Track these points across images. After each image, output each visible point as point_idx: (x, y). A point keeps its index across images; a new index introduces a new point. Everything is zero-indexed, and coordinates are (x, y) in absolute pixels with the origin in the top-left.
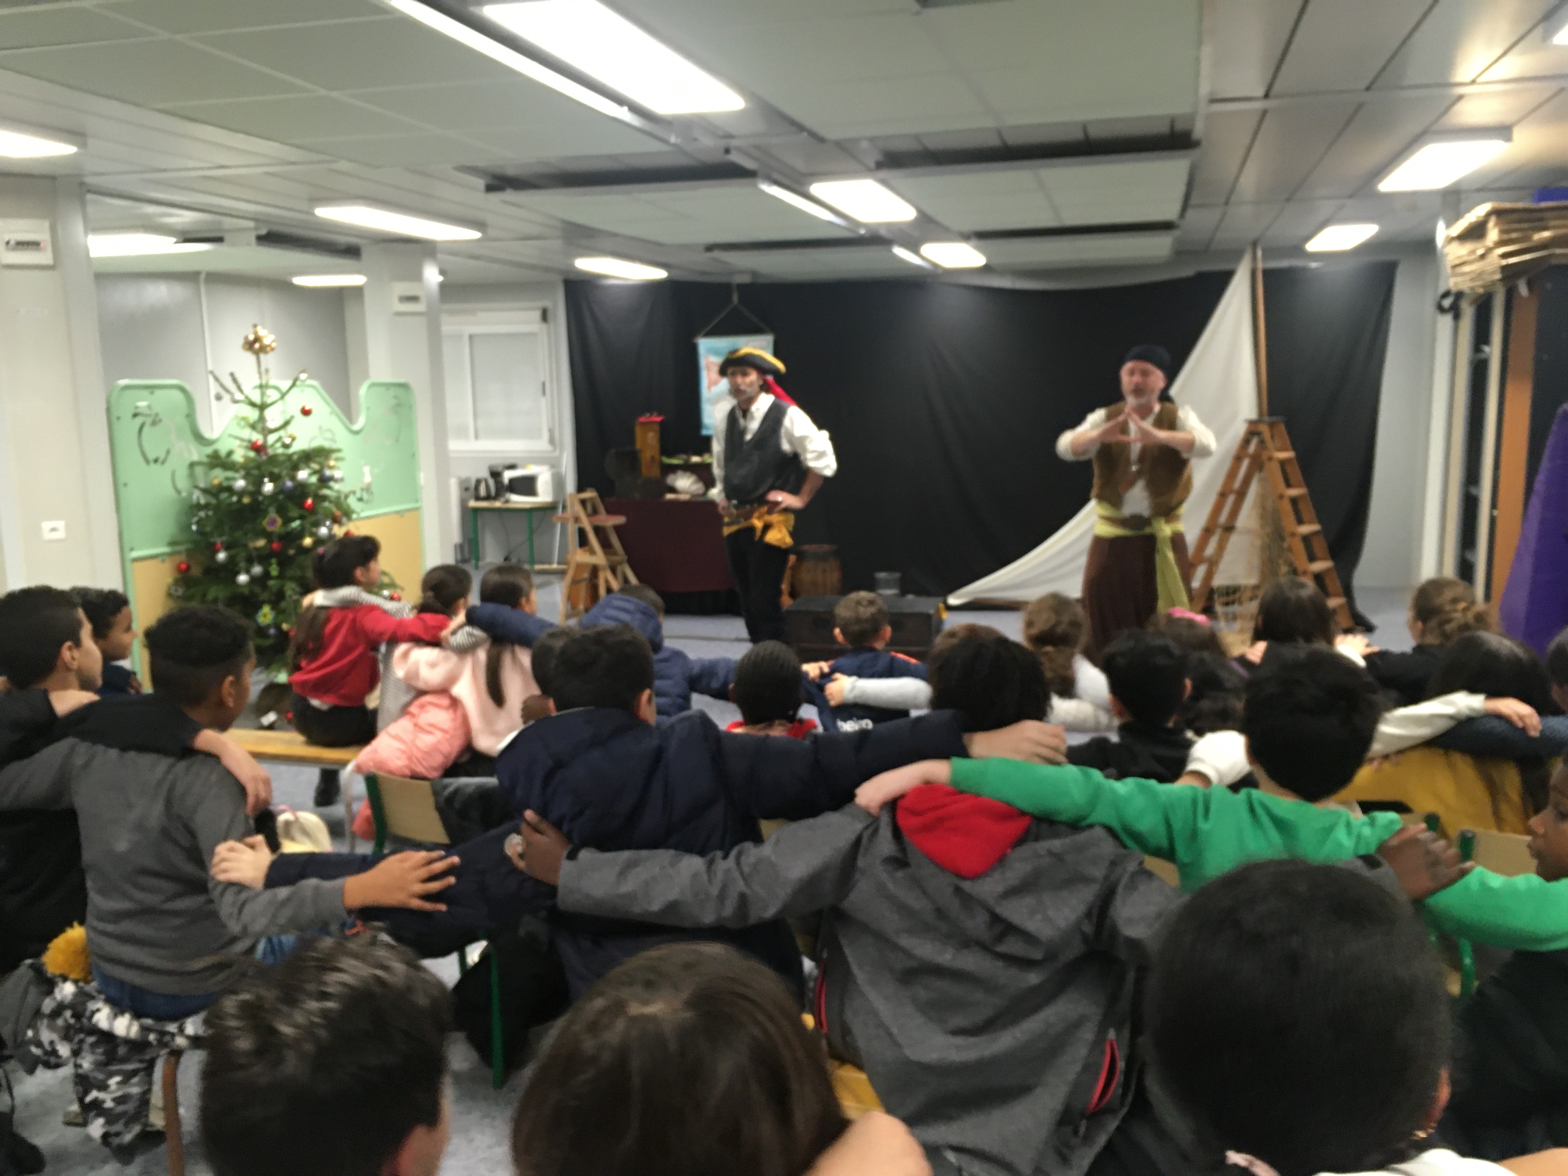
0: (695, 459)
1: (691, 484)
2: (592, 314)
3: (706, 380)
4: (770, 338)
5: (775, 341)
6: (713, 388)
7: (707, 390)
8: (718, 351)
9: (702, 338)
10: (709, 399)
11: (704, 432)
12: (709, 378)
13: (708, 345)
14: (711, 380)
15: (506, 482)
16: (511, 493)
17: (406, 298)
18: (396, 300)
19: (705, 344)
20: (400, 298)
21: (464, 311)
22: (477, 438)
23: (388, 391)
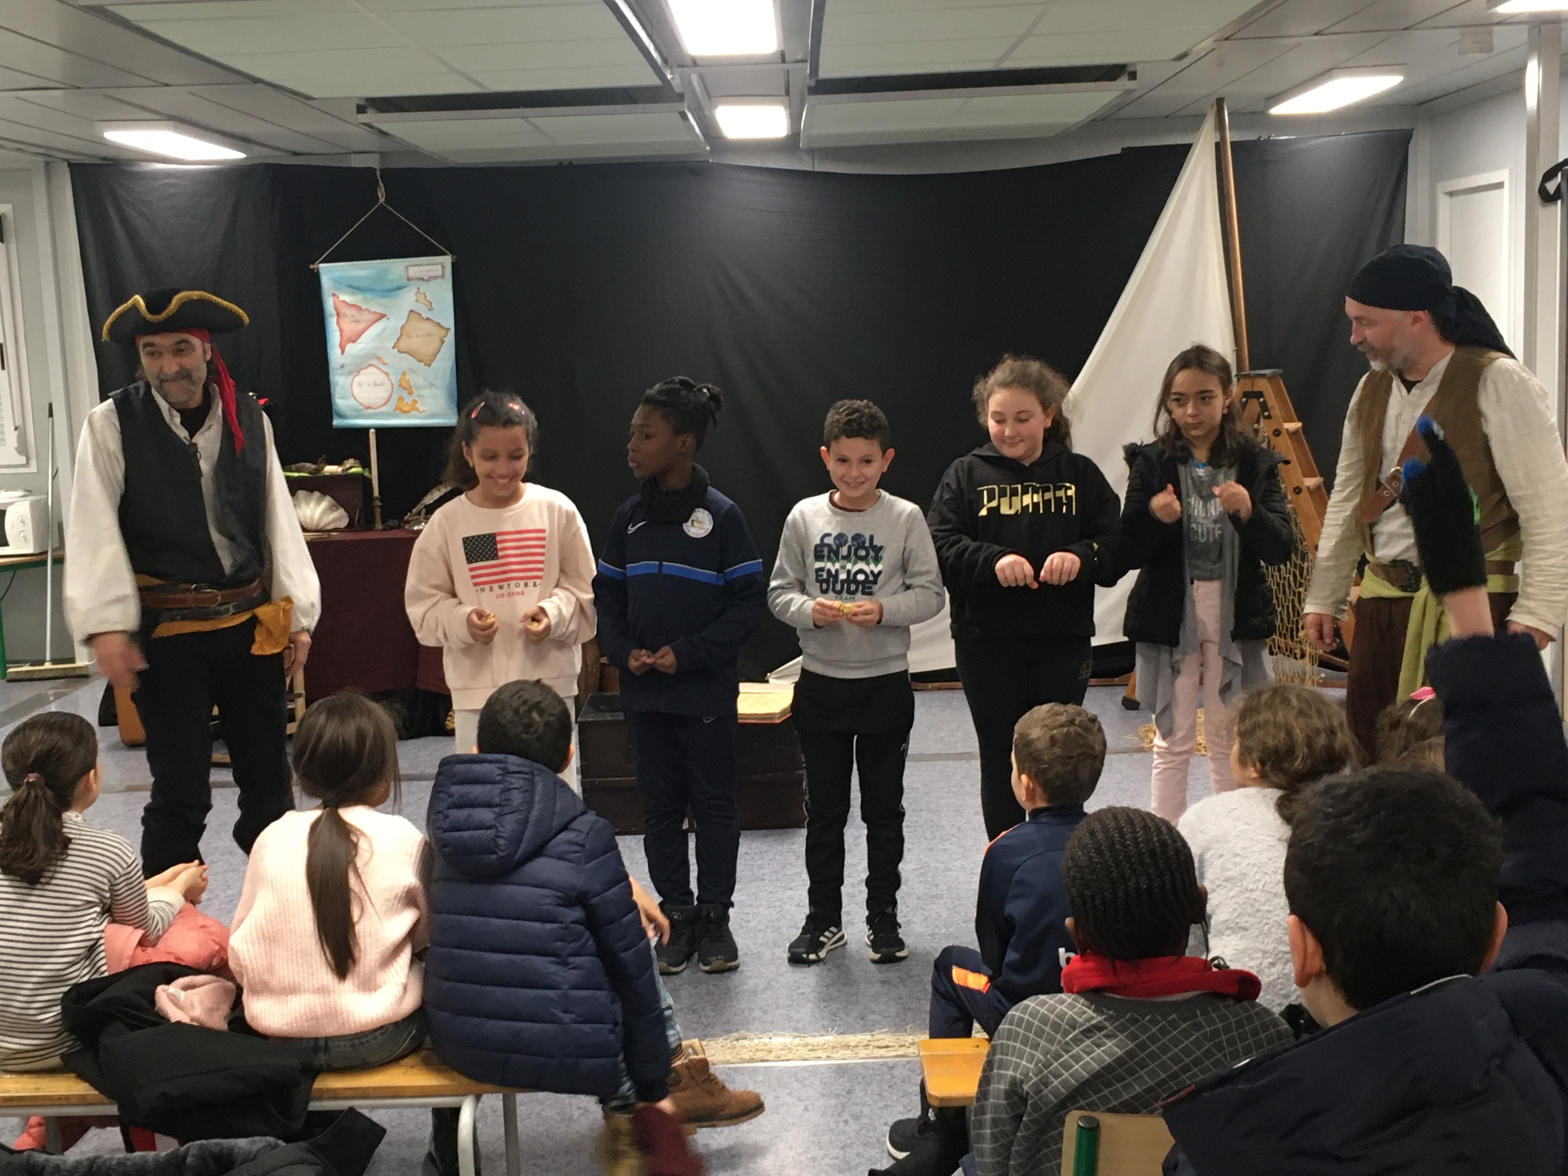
0: (330, 469)
1: (324, 513)
2: (125, 221)
3: (338, 333)
4: (447, 260)
5: (453, 264)
6: (349, 347)
7: (339, 351)
8: (355, 284)
9: (324, 261)
10: (342, 366)
11: (337, 422)
12: (341, 330)
13: (337, 274)
14: (347, 334)
19: (330, 273)
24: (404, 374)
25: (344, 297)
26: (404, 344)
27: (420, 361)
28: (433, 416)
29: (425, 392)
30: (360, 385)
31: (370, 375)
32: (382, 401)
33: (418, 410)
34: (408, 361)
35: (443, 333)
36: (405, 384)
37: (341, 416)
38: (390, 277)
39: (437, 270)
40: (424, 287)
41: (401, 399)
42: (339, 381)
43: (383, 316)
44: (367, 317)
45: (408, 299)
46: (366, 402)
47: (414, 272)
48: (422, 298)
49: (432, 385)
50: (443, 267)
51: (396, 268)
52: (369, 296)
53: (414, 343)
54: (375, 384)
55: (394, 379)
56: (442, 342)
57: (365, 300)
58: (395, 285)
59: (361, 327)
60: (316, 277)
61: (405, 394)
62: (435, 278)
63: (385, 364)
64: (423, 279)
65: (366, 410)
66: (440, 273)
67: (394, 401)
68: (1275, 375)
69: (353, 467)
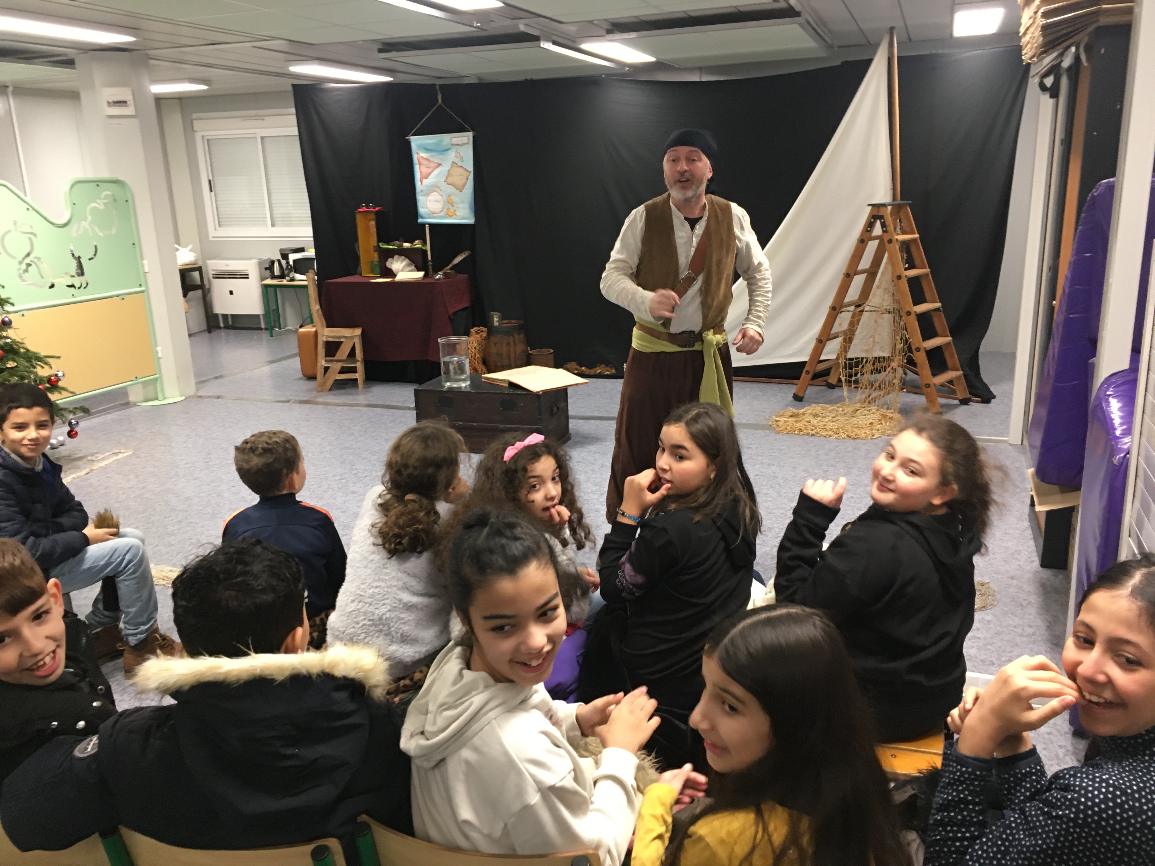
1: (404, 267)
2: (319, 115)
3: (419, 174)
4: (470, 134)
5: (474, 137)
6: (425, 181)
7: (420, 183)
8: (429, 147)
9: (413, 135)
10: (422, 191)
11: (420, 220)
12: (421, 172)
13: (419, 142)
14: (423, 174)
15: (291, 263)
16: (295, 272)
17: (115, 102)
18: (106, 104)
19: (416, 141)
20: (109, 102)
21: (255, 116)
22: (273, 225)
23: (98, 188)
25: (423, 155)
26: (450, 180)
27: (457, 189)
28: (463, 218)
29: (460, 205)
30: (430, 201)
31: (434, 196)
32: (439, 210)
33: (456, 215)
34: (452, 189)
35: (467, 174)
36: (450, 202)
37: (422, 217)
38: (444, 144)
40: (460, 149)
41: (449, 209)
42: (420, 199)
43: (440, 165)
44: (433, 165)
45: (452, 155)
46: (433, 210)
47: (455, 141)
48: (458, 155)
49: (463, 202)
50: (468, 139)
51: (446, 139)
52: (434, 154)
53: (455, 179)
54: (437, 201)
55: (445, 198)
56: (467, 179)
57: (432, 156)
58: (445, 148)
59: (429, 170)
60: (409, 143)
61: (450, 207)
62: (464, 144)
63: (441, 190)
64: (458, 145)
65: (432, 214)
66: (466, 141)
67: (445, 210)
68: (904, 205)
69: (418, 244)
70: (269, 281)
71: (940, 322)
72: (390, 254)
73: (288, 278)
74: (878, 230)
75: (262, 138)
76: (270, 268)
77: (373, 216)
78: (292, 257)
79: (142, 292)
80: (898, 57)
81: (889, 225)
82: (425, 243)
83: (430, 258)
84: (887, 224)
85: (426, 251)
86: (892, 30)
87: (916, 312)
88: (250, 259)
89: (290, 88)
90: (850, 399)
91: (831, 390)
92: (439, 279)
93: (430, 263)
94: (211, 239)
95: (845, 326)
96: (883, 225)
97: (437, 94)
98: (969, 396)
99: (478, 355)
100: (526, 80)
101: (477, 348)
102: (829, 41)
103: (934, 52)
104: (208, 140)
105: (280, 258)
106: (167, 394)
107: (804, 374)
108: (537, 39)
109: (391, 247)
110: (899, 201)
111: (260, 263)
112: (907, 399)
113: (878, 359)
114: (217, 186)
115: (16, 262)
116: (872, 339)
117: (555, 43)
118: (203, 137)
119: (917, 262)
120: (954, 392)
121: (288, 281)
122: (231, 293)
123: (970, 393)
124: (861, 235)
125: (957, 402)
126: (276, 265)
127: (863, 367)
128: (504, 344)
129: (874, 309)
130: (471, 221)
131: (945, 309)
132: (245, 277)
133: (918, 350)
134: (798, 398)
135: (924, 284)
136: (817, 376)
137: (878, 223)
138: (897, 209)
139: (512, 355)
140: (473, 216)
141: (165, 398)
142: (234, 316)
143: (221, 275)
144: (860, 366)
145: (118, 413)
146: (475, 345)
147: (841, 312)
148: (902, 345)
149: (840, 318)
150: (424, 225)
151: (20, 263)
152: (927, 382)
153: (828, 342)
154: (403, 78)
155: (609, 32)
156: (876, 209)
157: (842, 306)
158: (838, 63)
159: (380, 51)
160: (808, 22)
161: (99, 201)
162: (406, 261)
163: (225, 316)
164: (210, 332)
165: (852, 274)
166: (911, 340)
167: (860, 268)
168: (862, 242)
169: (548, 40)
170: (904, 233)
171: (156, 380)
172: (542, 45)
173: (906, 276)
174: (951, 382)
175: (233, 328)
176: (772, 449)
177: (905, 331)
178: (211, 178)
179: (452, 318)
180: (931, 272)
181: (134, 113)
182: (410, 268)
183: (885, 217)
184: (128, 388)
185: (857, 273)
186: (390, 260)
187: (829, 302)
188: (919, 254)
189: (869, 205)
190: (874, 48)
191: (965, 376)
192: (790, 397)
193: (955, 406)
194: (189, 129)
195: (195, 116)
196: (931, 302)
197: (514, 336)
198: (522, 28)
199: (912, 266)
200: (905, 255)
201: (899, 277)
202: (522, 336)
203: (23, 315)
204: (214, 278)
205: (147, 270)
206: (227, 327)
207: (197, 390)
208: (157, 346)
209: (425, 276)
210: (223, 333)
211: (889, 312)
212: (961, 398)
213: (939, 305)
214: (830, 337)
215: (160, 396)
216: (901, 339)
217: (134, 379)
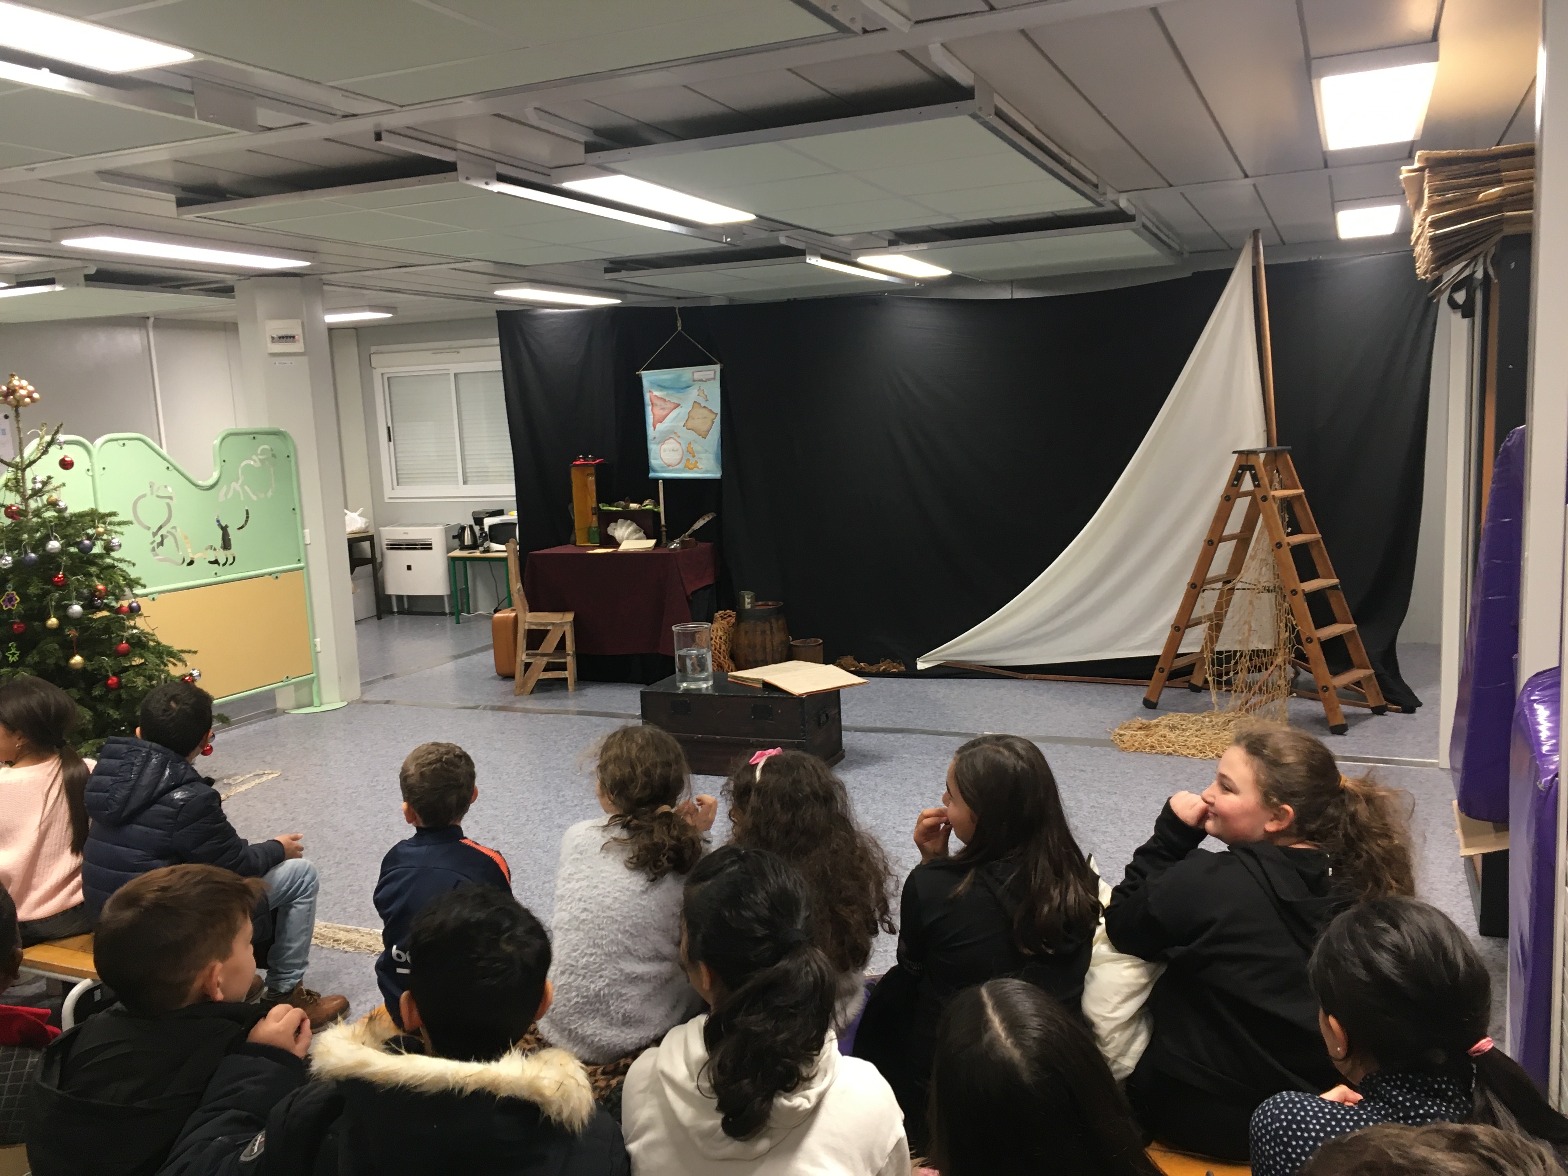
1: (631, 534)
2: (528, 347)
3: (651, 417)
4: (717, 368)
5: (721, 370)
6: (658, 426)
7: (652, 428)
8: (662, 384)
9: (644, 370)
10: (655, 438)
11: (652, 475)
12: (654, 415)
13: (653, 378)
14: (656, 417)
15: (486, 529)
16: (491, 541)
17: (280, 338)
18: (269, 340)
19: (648, 377)
20: (273, 338)
21: (449, 348)
22: (465, 483)
23: (254, 441)
24: (690, 443)
25: (657, 393)
26: (690, 424)
27: (699, 435)
28: (707, 472)
29: (703, 456)
30: (665, 450)
31: (670, 444)
32: (678, 462)
33: (697, 467)
34: (692, 435)
35: (713, 416)
36: (690, 450)
37: (654, 471)
38: (683, 379)
39: (710, 374)
40: (704, 386)
41: (688, 460)
42: (653, 448)
43: (678, 405)
44: (669, 406)
45: (693, 394)
46: (669, 462)
47: (697, 376)
48: (702, 394)
49: (706, 451)
50: (715, 373)
51: (687, 373)
52: (670, 392)
53: (697, 423)
54: (673, 450)
55: (684, 446)
56: (713, 422)
57: (668, 395)
58: (684, 385)
59: (664, 413)
60: (639, 380)
61: (690, 457)
62: (709, 380)
63: (679, 437)
64: (701, 381)
65: (668, 467)
66: (712, 376)
67: (684, 461)
68: (1282, 451)
69: (648, 505)
70: (457, 553)
71: (1339, 604)
72: (613, 517)
73: (481, 549)
74: (1247, 484)
75: (456, 375)
76: (460, 536)
77: (592, 470)
78: (488, 522)
79: (301, 569)
80: (1266, 266)
81: (1262, 478)
82: (657, 503)
83: (663, 522)
84: (1259, 476)
85: (659, 514)
86: (1256, 233)
87: (1303, 590)
88: (435, 525)
89: (495, 314)
90: (1221, 707)
91: (1194, 694)
92: (674, 549)
93: (664, 529)
94: (387, 500)
95: (1211, 609)
96: (1255, 478)
97: (677, 320)
98: (1384, 703)
99: (723, 647)
100: (789, 300)
101: (723, 638)
102: (1177, 247)
103: (1313, 259)
104: (388, 378)
105: (472, 522)
106: (325, 699)
107: (1156, 672)
108: (802, 253)
109: (615, 509)
110: (1275, 447)
111: (448, 529)
112: (1300, 707)
113: (1256, 653)
114: (397, 434)
115: (150, 533)
116: (1246, 627)
117: (824, 257)
118: (382, 374)
119: (1303, 525)
120: (1363, 698)
121: (481, 552)
122: (409, 568)
123: (1386, 699)
124: (1226, 490)
125: (1368, 711)
126: (467, 533)
127: (1236, 663)
128: (759, 633)
129: (1247, 586)
130: (716, 474)
131: (1345, 586)
132: (427, 547)
133: (1310, 640)
134: (1150, 705)
135: (1314, 553)
136: (1175, 675)
137: (1248, 477)
138: (1273, 456)
139: (769, 645)
140: (720, 469)
141: (321, 704)
142: (409, 597)
143: (395, 546)
144: (1233, 662)
145: (262, 723)
146: (720, 633)
147: (1204, 591)
148: (1287, 634)
149: (1203, 598)
150: (656, 480)
151: (155, 534)
152: (1324, 684)
153: (1187, 630)
154: (634, 301)
155: (892, 243)
156: (1244, 457)
157: (1205, 582)
158: (1187, 274)
159: (607, 270)
160: (1144, 226)
161: (254, 457)
162: (633, 527)
163: (400, 598)
164: (379, 618)
165: (1216, 541)
166: (1299, 628)
167: (1225, 533)
168: (1228, 500)
169: (815, 253)
170: (1283, 487)
171: (312, 680)
172: (808, 261)
173: (1289, 544)
174: (1358, 683)
175: (410, 612)
176: (1114, 772)
177: (1290, 616)
178: (390, 425)
179: (691, 598)
180: (1322, 538)
181: (302, 350)
182: (637, 536)
183: (1257, 468)
184: (277, 692)
185: (1222, 539)
186: (612, 524)
187: (1187, 578)
188: (1305, 514)
189: (1234, 452)
190: (1235, 253)
191: (1377, 676)
192: (1140, 704)
193: (1366, 717)
194: (365, 365)
195: (373, 349)
196: (1324, 577)
197: (771, 623)
198: (783, 241)
199: (1296, 530)
200: (1287, 516)
201: (1279, 545)
202: (780, 622)
203: (153, 599)
204: (388, 549)
205: (308, 542)
206: (401, 612)
207: (363, 693)
208: (315, 637)
209: (656, 545)
210: (396, 620)
211: (1268, 591)
212: (1373, 705)
213: (1335, 581)
214: (1190, 623)
215: (316, 701)
216: (1286, 625)
217: (284, 678)
